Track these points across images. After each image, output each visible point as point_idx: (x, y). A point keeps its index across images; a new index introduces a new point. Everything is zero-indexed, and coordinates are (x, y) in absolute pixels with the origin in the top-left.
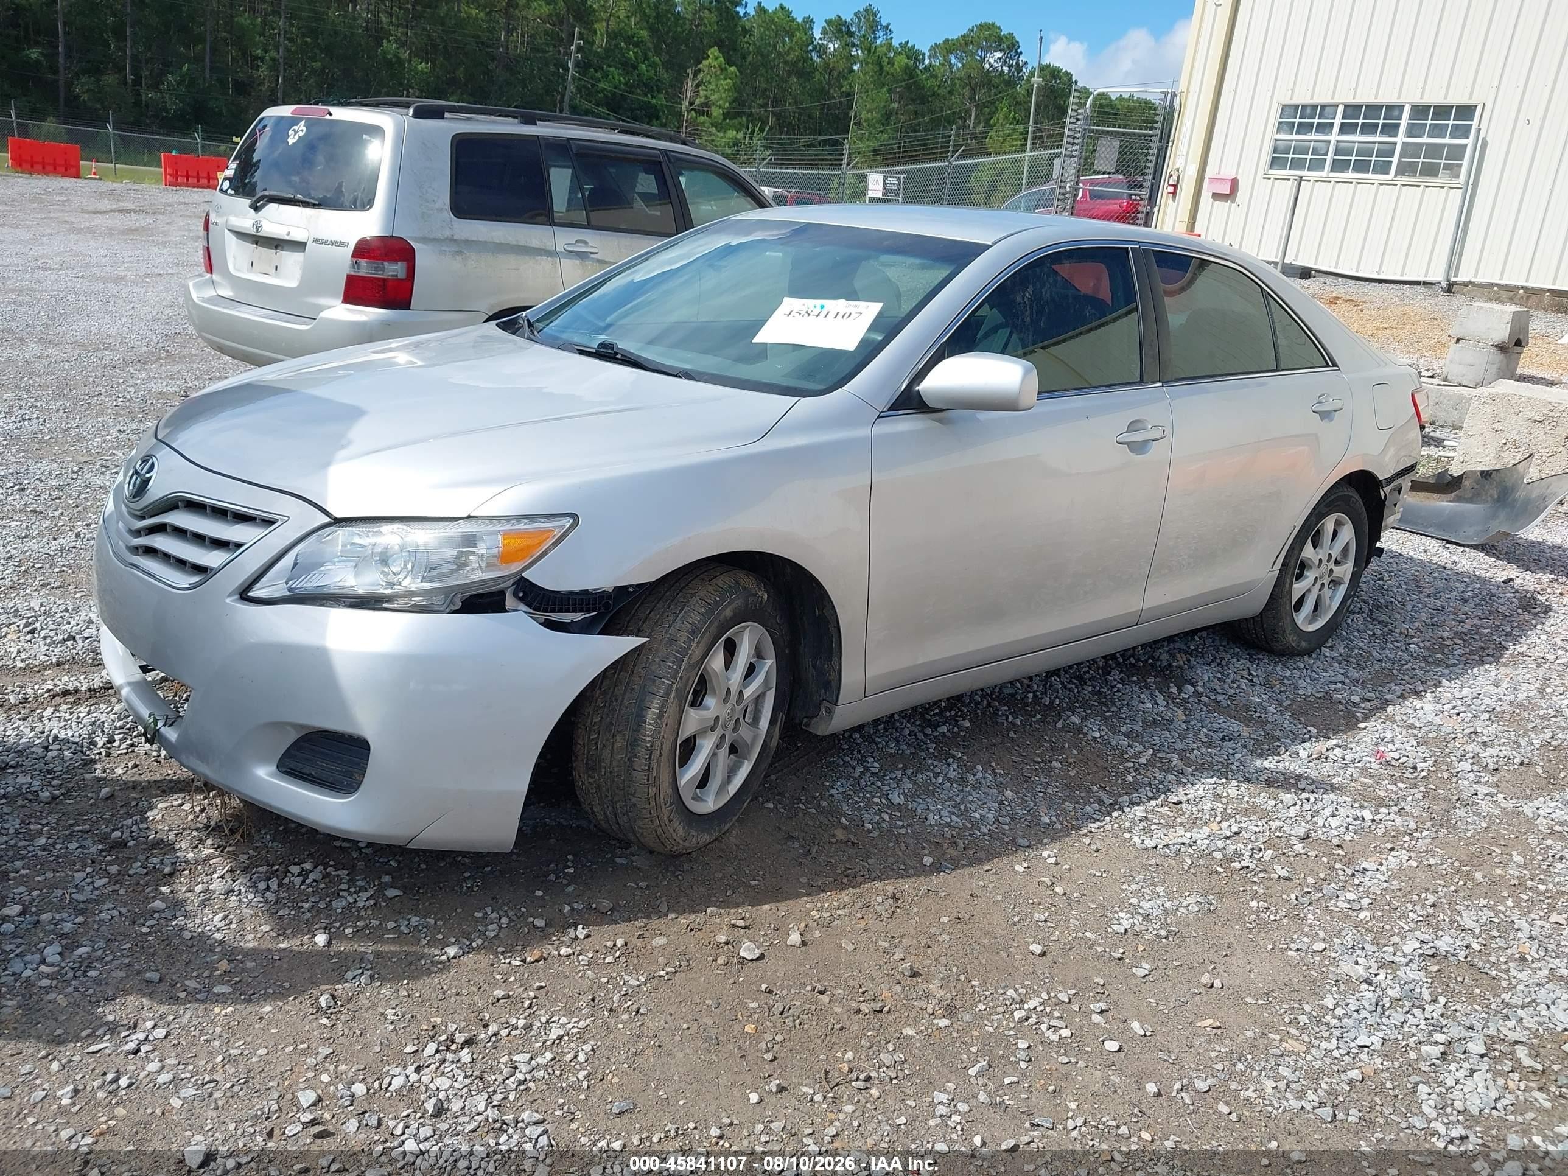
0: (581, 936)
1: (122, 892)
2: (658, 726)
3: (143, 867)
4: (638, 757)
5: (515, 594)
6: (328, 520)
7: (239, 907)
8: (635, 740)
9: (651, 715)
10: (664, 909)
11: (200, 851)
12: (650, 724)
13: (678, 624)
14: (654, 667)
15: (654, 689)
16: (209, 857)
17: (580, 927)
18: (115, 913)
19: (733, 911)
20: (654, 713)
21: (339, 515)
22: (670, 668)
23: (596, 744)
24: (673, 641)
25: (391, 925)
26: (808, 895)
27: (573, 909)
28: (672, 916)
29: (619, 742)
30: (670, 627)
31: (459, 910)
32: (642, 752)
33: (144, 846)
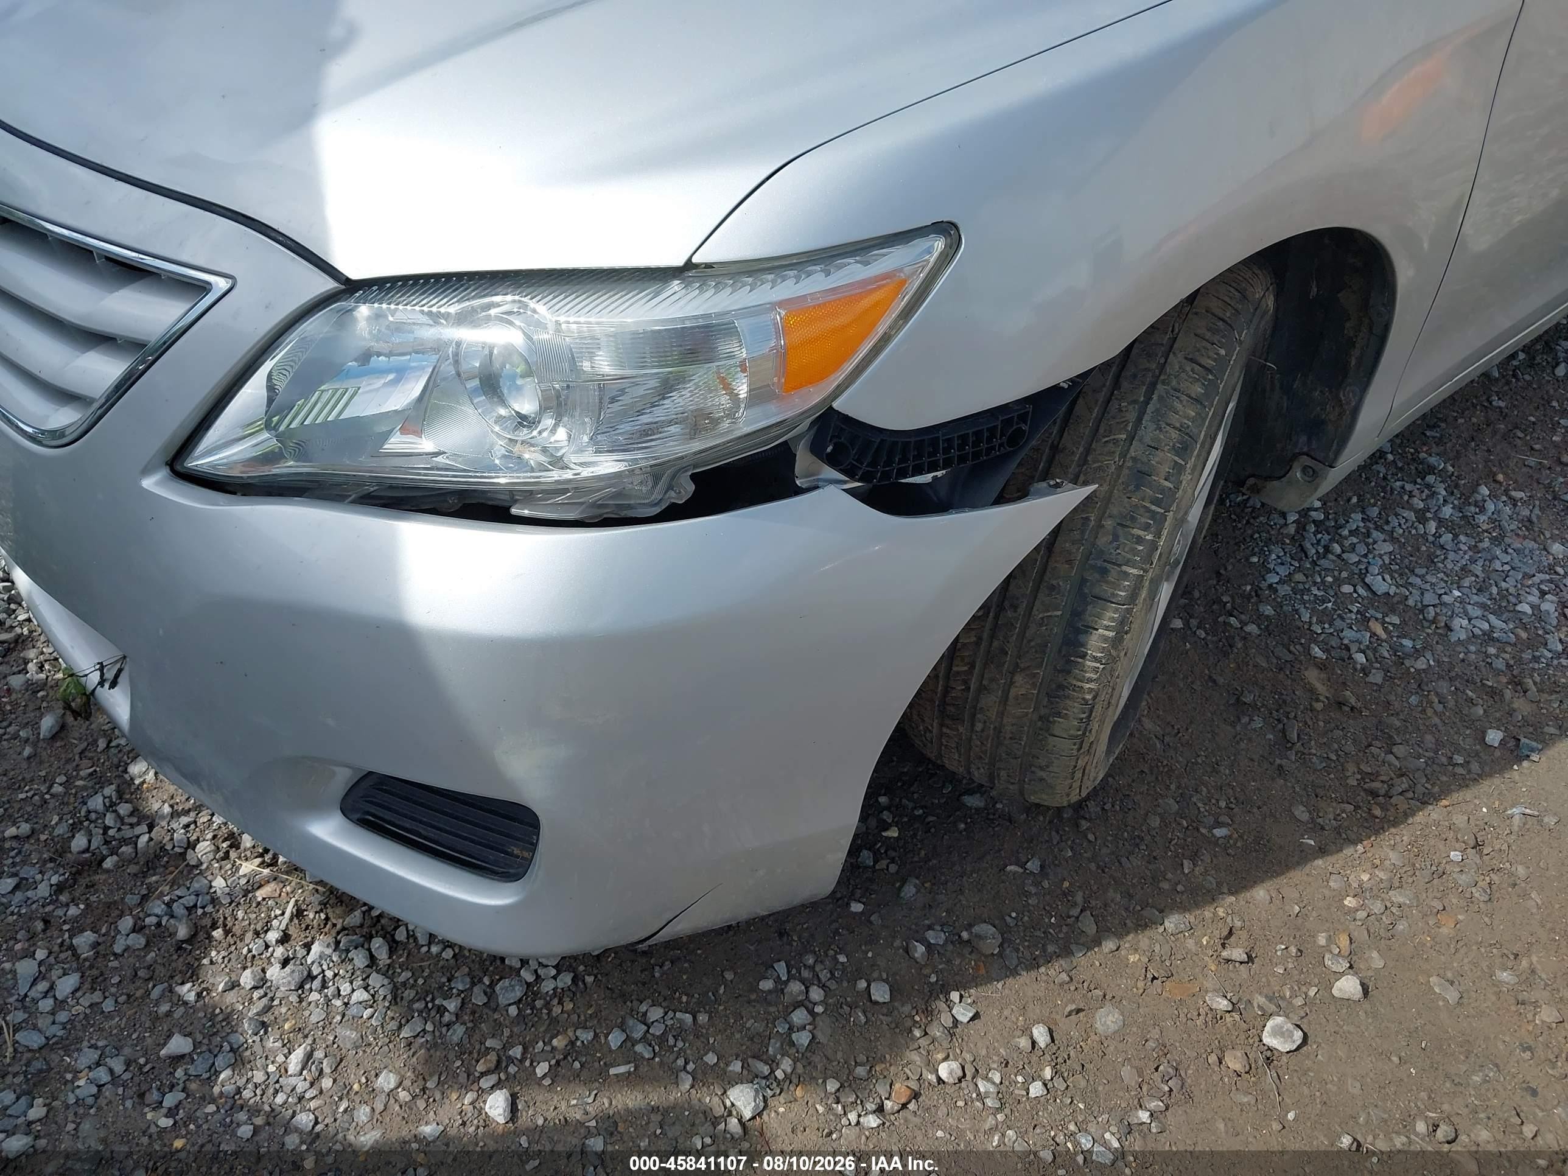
0: (964, 1019)
1: (108, 1006)
2: (1111, 661)
3: (137, 929)
4: (1066, 717)
5: (816, 449)
6: (329, 285)
7: (327, 1022)
8: (1061, 687)
9: (1096, 643)
10: (1091, 928)
11: (236, 868)
12: (1096, 659)
13: (1148, 431)
14: (1103, 541)
15: (1105, 589)
16: (254, 885)
17: (955, 996)
18: (102, 1075)
19: (1208, 914)
20: (1105, 639)
21: (355, 273)
22: (1140, 540)
23: (966, 682)
24: (1141, 476)
25: (615, 1039)
26: (1322, 851)
27: (929, 946)
28: (1109, 945)
29: (1021, 685)
30: (1131, 438)
31: (729, 976)
32: (1074, 709)
33: (133, 869)
